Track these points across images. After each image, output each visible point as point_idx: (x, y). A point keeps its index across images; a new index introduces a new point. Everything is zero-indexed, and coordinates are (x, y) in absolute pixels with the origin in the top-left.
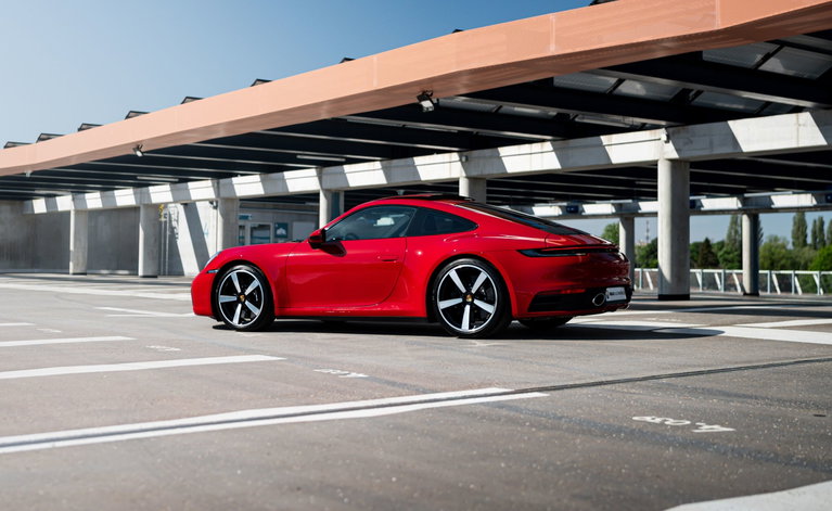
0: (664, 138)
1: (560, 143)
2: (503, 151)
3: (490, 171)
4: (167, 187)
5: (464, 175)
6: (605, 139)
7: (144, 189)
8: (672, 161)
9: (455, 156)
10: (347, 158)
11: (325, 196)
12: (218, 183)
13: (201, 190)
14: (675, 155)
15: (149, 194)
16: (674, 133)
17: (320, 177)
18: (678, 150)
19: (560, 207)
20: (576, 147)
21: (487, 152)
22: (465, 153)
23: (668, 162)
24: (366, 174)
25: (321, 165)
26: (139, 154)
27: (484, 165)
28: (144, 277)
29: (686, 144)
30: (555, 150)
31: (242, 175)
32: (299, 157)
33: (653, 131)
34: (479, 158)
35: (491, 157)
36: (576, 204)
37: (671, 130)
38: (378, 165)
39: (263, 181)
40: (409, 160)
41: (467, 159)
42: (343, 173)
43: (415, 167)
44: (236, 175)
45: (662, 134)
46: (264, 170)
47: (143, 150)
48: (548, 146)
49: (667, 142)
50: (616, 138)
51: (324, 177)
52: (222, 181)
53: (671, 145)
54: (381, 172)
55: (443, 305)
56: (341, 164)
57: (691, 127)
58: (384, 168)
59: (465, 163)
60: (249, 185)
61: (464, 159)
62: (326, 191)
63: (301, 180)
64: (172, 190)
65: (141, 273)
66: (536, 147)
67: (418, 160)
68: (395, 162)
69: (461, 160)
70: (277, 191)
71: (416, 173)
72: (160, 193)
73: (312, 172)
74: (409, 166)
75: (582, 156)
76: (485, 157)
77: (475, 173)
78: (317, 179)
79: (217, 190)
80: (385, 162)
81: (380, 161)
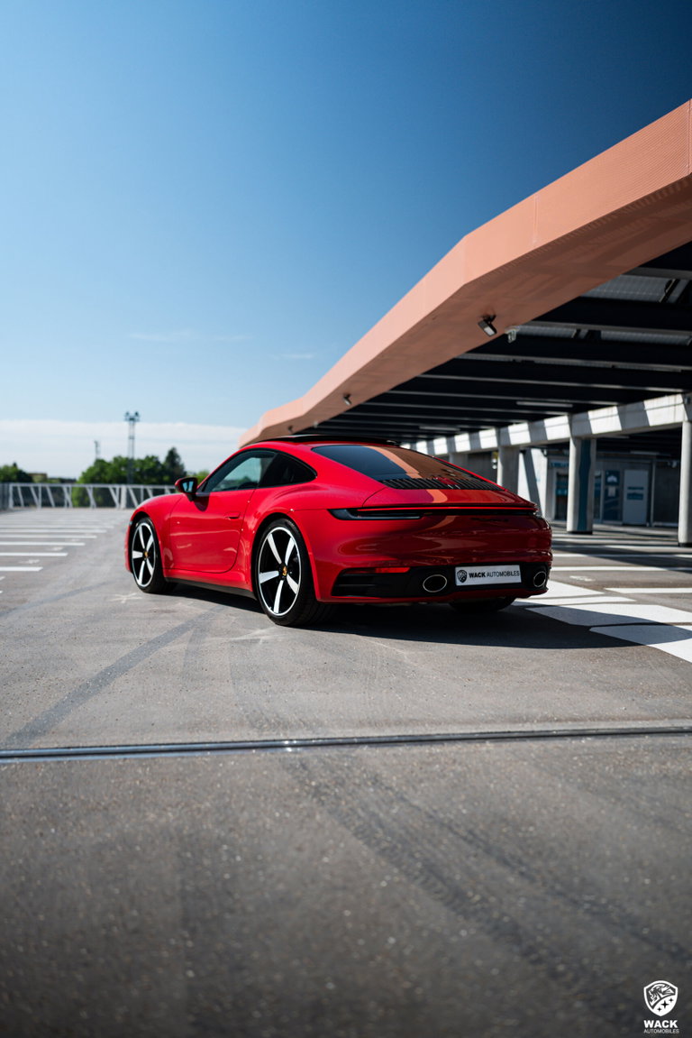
5: (687, 419)
9: (678, 398)
11: (574, 443)
12: (498, 432)
13: (488, 438)
15: (455, 443)
17: (571, 423)
24: (605, 421)
25: (571, 412)
31: (517, 423)
32: (519, 403)
38: (615, 410)
39: (530, 429)
40: (640, 404)
42: (587, 420)
43: (645, 411)
44: (511, 424)
46: (530, 419)
51: (573, 424)
52: (503, 430)
54: (617, 417)
55: (264, 577)
58: (621, 414)
60: (520, 434)
61: (686, 401)
62: (576, 439)
63: (558, 428)
64: (469, 438)
67: (647, 404)
68: (629, 407)
69: (684, 402)
71: (646, 418)
72: (462, 442)
73: (564, 419)
74: (640, 410)
78: (567, 427)
79: (499, 435)
80: (621, 407)
81: (617, 406)
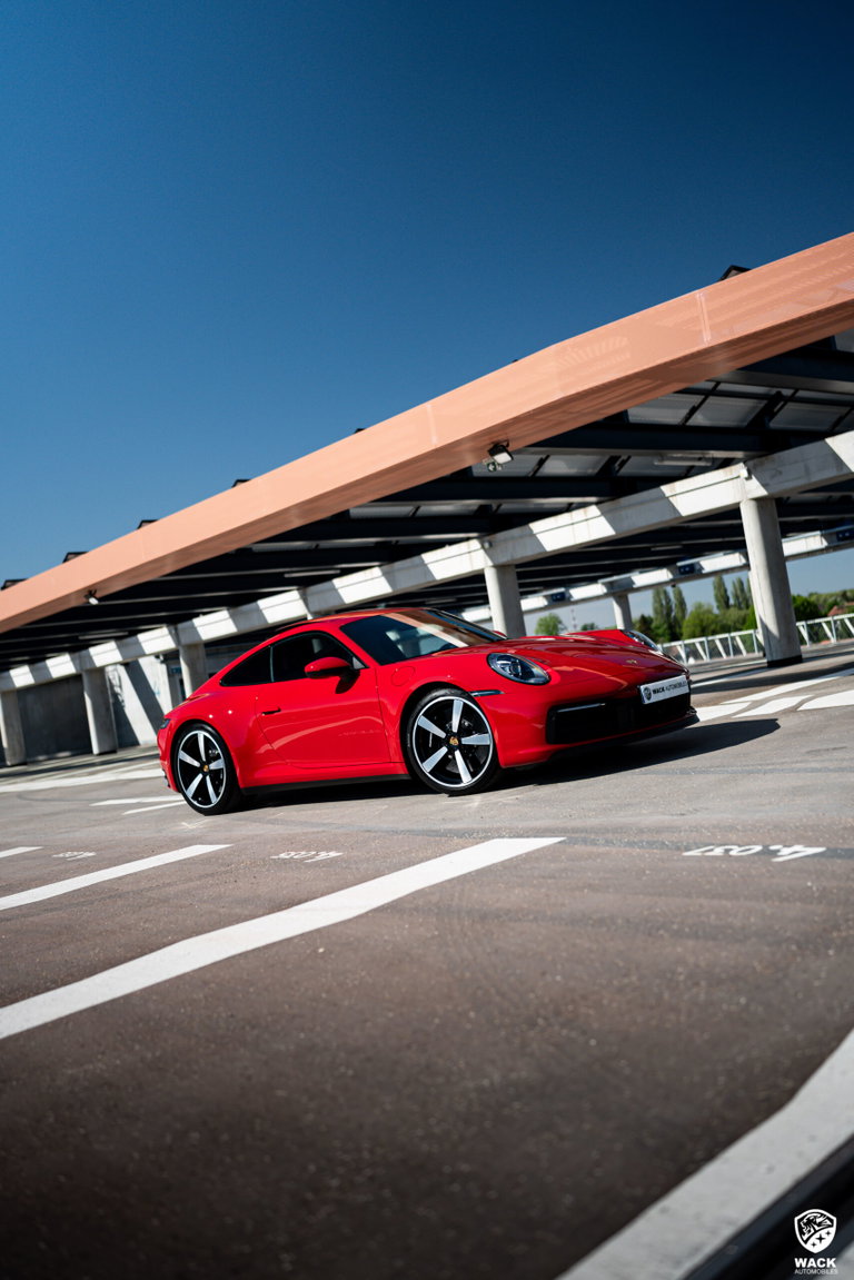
0: (744, 473)
1: (607, 505)
2: (536, 526)
3: (523, 552)
4: (112, 645)
5: (490, 563)
6: (666, 489)
7: (84, 652)
8: (759, 501)
9: (475, 544)
10: (342, 569)
12: (176, 629)
13: (157, 640)
14: (762, 492)
15: (90, 658)
16: (755, 466)
17: (304, 598)
18: (765, 485)
19: (546, 597)
20: (630, 506)
21: (515, 532)
22: (488, 538)
23: (753, 503)
24: (363, 586)
25: (303, 584)
26: (93, 601)
27: (515, 546)
28: (101, 754)
29: (773, 477)
30: (603, 514)
31: (205, 614)
32: (287, 576)
33: (728, 469)
34: (505, 540)
35: (521, 537)
36: (562, 590)
37: (751, 463)
38: (376, 572)
39: (232, 616)
40: (415, 560)
41: (491, 545)
42: (334, 590)
43: (426, 565)
44: (197, 615)
45: (740, 470)
46: (232, 603)
47: (99, 595)
48: (593, 510)
49: (749, 478)
50: (679, 486)
51: (309, 599)
52: (180, 626)
53: (754, 482)
54: (383, 579)
56: (330, 578)
57: (776, 456)
58: (385, 574)
59: (490, 550)
60: (215, 625)
61: (487, 545)
62: (312, 613)
63: (283, 607)
64: (119, 647)
65: (96, 750)
66: (577, 515)
67: (428, 557)
68: (398, 565)
69: (483, 547)
70: (252, 625)
71: (428, 572)
72: (105, 654)
73: (293, 595)
74: (417, 566)
75: (640, 514)
76: (513, 538)
77: (503, 559)
78: (301, 603)
79: (176, 637)
80: (386, 567)
81: (379, 566)
